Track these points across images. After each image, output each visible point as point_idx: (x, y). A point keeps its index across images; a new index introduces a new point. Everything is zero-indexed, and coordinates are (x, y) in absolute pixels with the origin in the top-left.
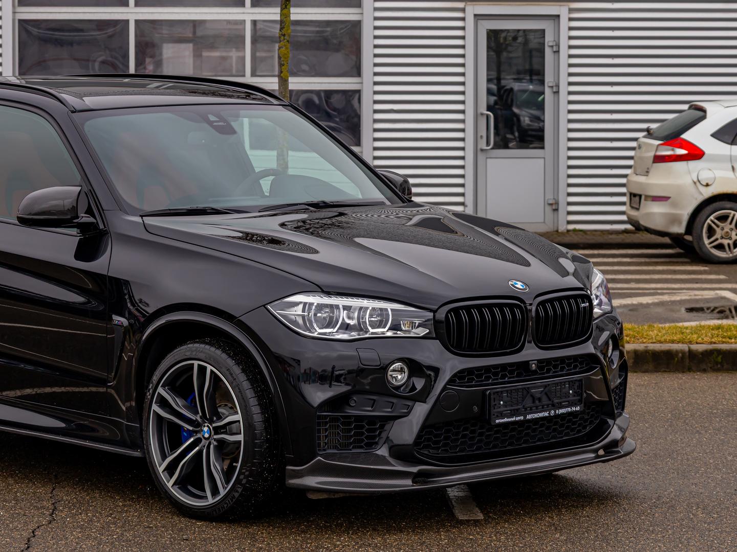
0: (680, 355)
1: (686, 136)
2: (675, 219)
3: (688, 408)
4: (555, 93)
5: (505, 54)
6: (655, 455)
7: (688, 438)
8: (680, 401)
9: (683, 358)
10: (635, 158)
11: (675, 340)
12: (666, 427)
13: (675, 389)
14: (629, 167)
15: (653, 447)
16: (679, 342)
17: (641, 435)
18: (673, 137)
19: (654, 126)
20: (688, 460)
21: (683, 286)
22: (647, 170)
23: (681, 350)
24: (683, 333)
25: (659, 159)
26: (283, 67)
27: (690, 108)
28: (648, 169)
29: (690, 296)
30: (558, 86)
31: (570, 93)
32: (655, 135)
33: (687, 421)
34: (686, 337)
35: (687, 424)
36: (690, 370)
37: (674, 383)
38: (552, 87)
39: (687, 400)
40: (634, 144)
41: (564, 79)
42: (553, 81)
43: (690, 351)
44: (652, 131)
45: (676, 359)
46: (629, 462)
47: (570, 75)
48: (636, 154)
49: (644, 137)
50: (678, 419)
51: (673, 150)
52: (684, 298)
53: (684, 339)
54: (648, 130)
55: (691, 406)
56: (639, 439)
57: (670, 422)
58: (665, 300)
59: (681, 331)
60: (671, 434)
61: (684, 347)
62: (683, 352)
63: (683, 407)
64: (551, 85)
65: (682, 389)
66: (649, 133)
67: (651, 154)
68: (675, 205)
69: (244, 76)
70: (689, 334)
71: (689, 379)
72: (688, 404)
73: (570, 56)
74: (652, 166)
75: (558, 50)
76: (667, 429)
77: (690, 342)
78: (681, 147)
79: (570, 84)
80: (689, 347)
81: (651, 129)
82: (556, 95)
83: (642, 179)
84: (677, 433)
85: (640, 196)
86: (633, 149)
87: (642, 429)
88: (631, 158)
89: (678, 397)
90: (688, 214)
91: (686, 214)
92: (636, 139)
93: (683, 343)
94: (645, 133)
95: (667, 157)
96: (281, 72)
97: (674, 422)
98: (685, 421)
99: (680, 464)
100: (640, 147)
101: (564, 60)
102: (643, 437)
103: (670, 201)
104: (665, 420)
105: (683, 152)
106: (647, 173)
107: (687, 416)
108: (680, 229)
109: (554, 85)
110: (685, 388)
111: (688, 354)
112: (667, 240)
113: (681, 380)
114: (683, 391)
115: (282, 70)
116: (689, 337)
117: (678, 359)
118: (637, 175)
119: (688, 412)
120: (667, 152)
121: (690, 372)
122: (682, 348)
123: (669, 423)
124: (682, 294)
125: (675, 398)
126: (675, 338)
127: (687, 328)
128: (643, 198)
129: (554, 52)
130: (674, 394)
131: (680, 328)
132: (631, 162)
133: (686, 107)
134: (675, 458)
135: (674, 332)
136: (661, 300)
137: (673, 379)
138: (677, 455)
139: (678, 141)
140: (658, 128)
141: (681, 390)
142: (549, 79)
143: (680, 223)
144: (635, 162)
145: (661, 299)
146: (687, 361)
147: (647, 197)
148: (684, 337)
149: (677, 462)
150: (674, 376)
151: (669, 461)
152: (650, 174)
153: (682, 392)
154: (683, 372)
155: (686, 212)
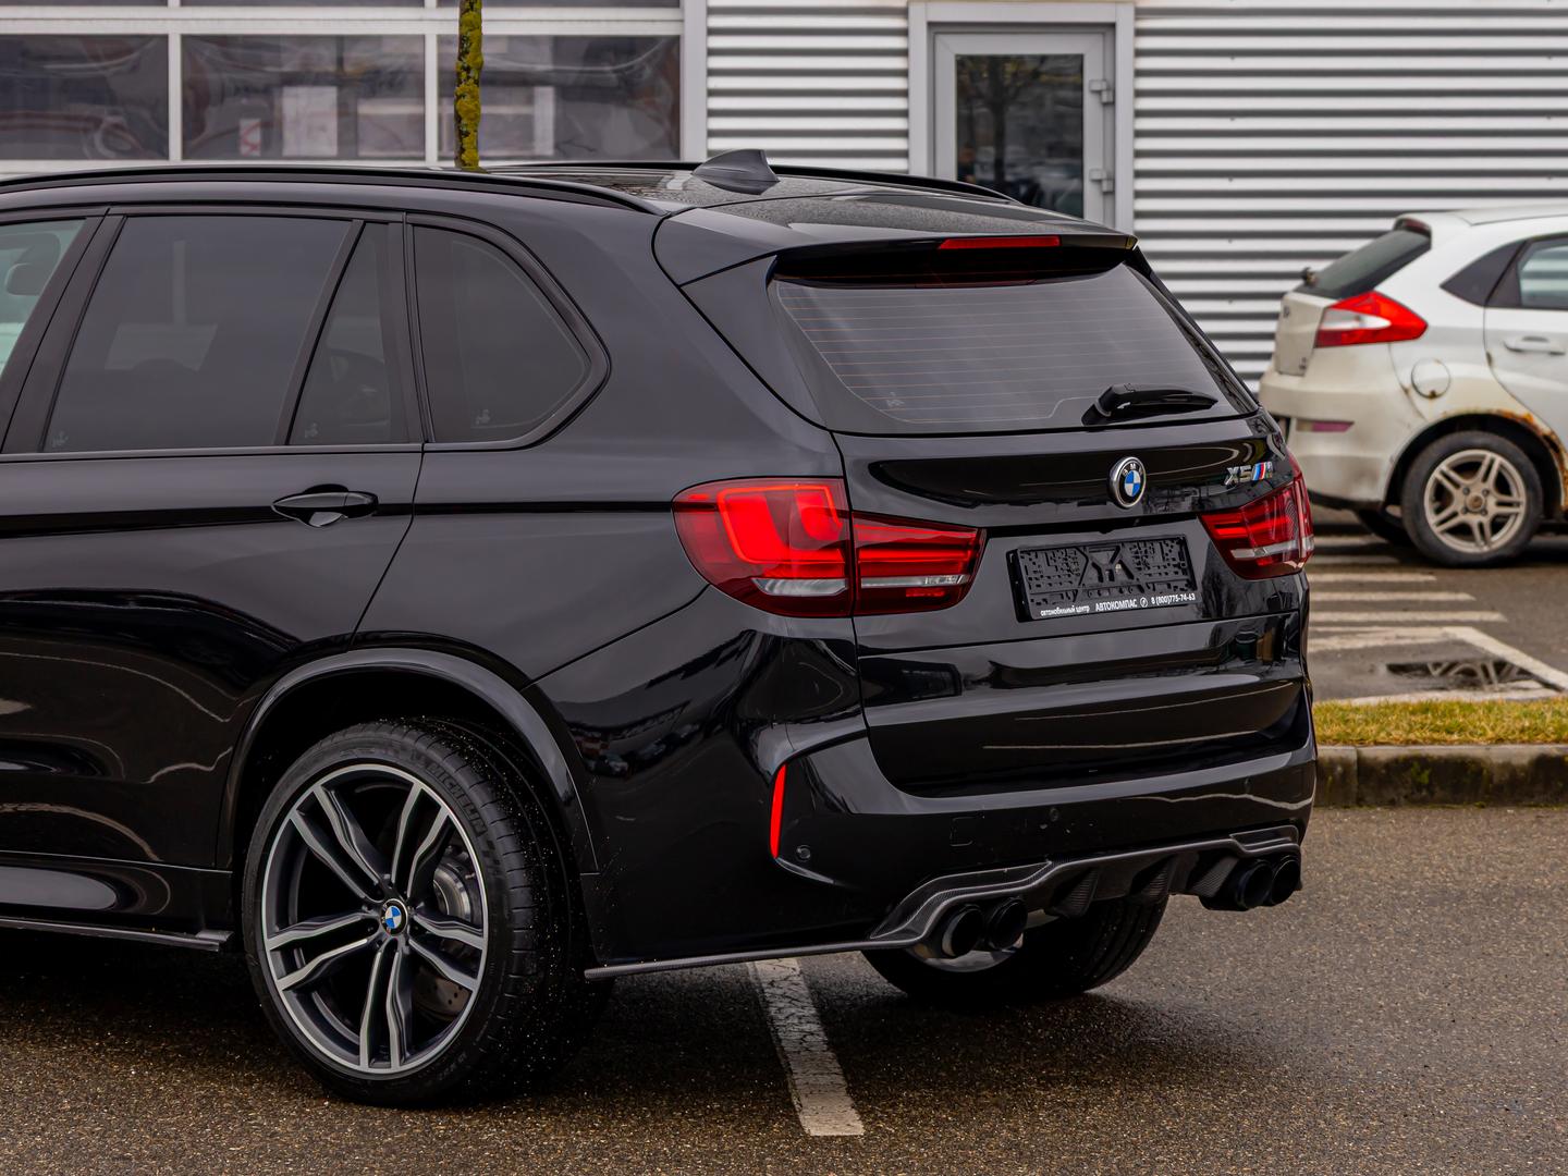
0: (1339, 769)
1: (1387, 288)
2: (1362, 471)
3: (1348, 885)
4: (1105, 194)
5: (1012, 110)
6: (1261, 990)
7: (1337, 953)
8: (1331, 870)
9: (1345, 774)
10: (1278, 337)
11: (1329, 738)
12: (1293, 928)
13: (1323, 844)
14: (1266, 356)
15: (1258, 974)
16: (1336, 741)
17: (1235, 945)
18: (1359, 291)
19: (1318, 266)
20: (1331, 1000)
21: (1375, 617)
22: (1301, 363)
23: (1342, 758)
24: (1346, 722)
25: (1327, 339)
26: (466, 140)
27: (1398, 226)
28: (1304, 360)
29: (1386, 638)
30: (1112, 179)
31: (1139, 195)
32: (1320, 286)
33: (1339, 916)
34: (1353, 730)
35: (1340, 922)
36: (1360, 802)
37: (1323, 832)
38: (1099, 181)
39: (1346, 869)
40: (1274, 306)
41: (1125, 166)
42: (1100, 167)
43: (1361, 761)
44: (1313, 278)
45: (1330, 778)
46: (1201, 1006)
47: (1139, 154)
48: (1279, 328)
49: (1298, 290)
50: (1323, 910)
51: (1358, 319)
52: (1372, 643)
53: (1348, 734)
54: (1305, 276)
55: (1354, 883)
56: (1229, 955)
57: (1304, 917)
58: (1330, 648)
59: (1343, 717)
60: (1301, 943)
61: (1348, 752)
62: (1345, 763)
63: (1336, 884)
64: (1097, 176)
65: (1339, 844)
66: (1308, 282)
67: (1311, 328)
68: (1363, 440)
69: (423, 158)
70: (1359, 725)
71: (1356, 823)
72: (1346, 878)
73: (1139, 114)
74: (1313, 353)
75: (1111, 100)
76: (1293, 934)
77: (1362, 742)
78: (1376, 312)
79: (1139, 174)
80: (1358, 753)
81: (1312, 274)
82: (1109, 199)
83: (1291, 383)
84: (1314, 940)
85: (1288, 420)
86: (1273, 316)
87: (1240, 934)
88: (1269, 336)
89: (1328, 862)
90: (1391, 460)
91: (1389, 456)
92: (1278, 296)
93: (1345, 743)
94: (1298, 283)
95: (1345, 335)
96: (462, 150)
97: (1312, 917)
98: (1336, 915)
99: (1313, 1011)
100: (1287, 312)
101: (1125, 122)
102: (1239, 950)
103: (1352, 430)
104: (1294, 912)
105: (1382, 322)
106: (1303, 368)
107: (1342, 904)
108: (1374, 492)
109: (1104, 176)
110: (1347, 843)
111: (1355, 767)
112: (1349, 516)
113: (1340, 826)
114: (1341, 849)
115: (465, 146)
116: (1358, 730)
117: (1333, 780)
118: (1281, 373)
119: (1345, 894)
120: (1346, 323)
121: (1361, 806)
122: (1343, 755)
123: (1301, 919)
124: (1371, 635)
125: (1320, 865)
126: (1328, 733)
127: (1357, 710)
128: (1294, 423)
129: (1105, 105)
130: (1319, 855)
131: (1341, 709)
132: (1268, 346)
133: (1387, 224)
134: (1303, 997)
135: (1328, 719)
136: (1321, 648)
137: (1321, 822)
138: (1310, 989)
139: (1370, 300)
140: (1327, 271)
141: (1337, 847)
142: (1092, 163)
143: (1374, 478)
144: (1277, 345)
145: (1323, 645)
146: (1355, 783)
147: (1303, 422)
148: (1349, 731)
149: (1306, 1005)
150: (1326, 815)
151: (1289, 1003)
152: (1310, 371)
153: (1337, 850)
154: (1345, 807)
155: (1386, 456)
